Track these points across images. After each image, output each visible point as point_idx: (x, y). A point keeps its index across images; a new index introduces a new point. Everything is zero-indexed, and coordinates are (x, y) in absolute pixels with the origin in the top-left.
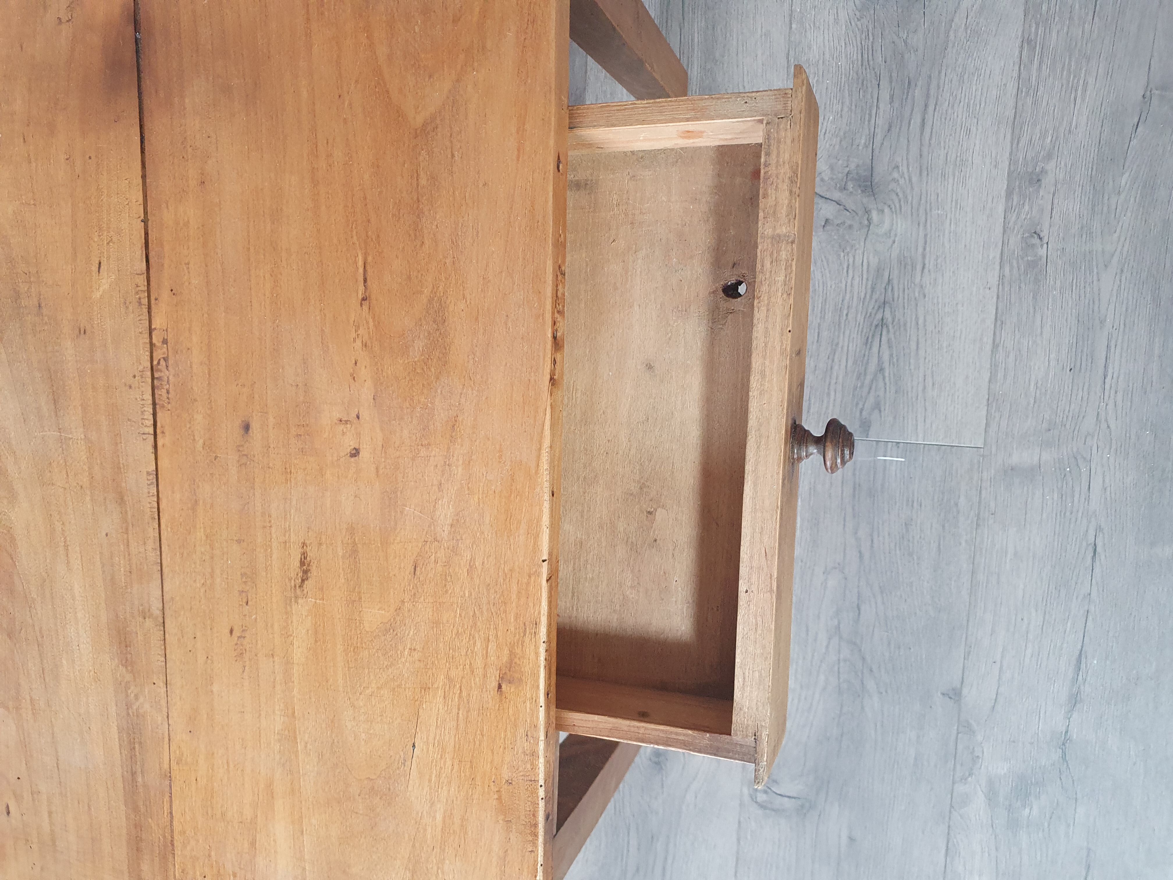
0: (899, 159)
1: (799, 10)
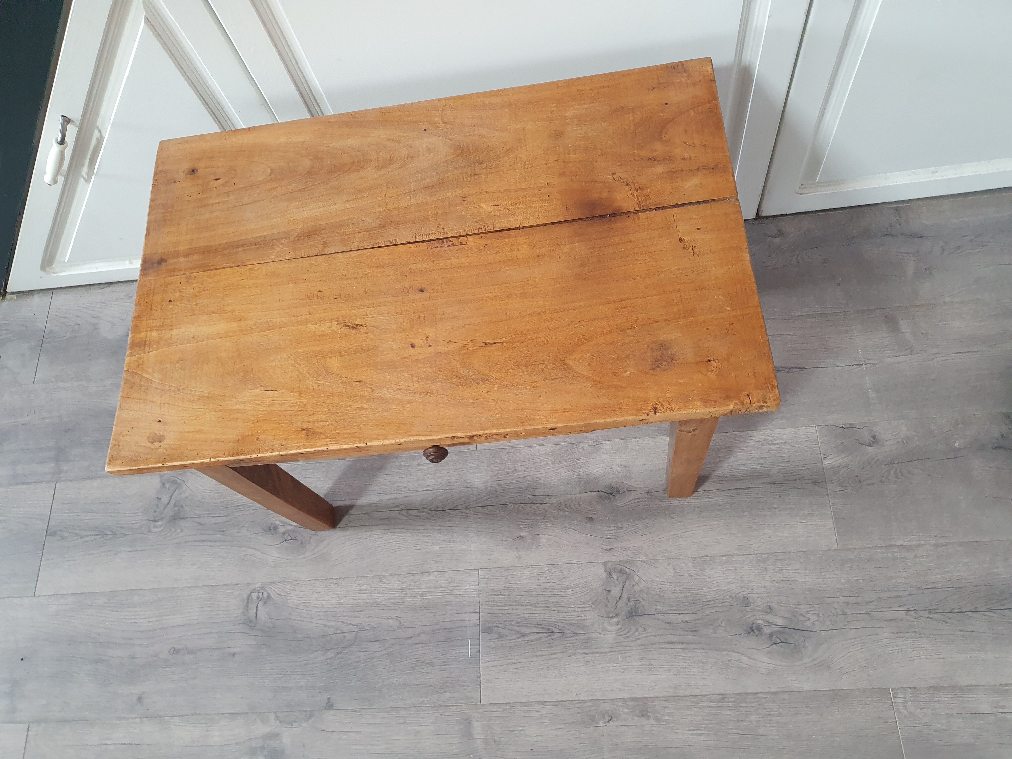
0: (650, 630)
1: (734, 559)
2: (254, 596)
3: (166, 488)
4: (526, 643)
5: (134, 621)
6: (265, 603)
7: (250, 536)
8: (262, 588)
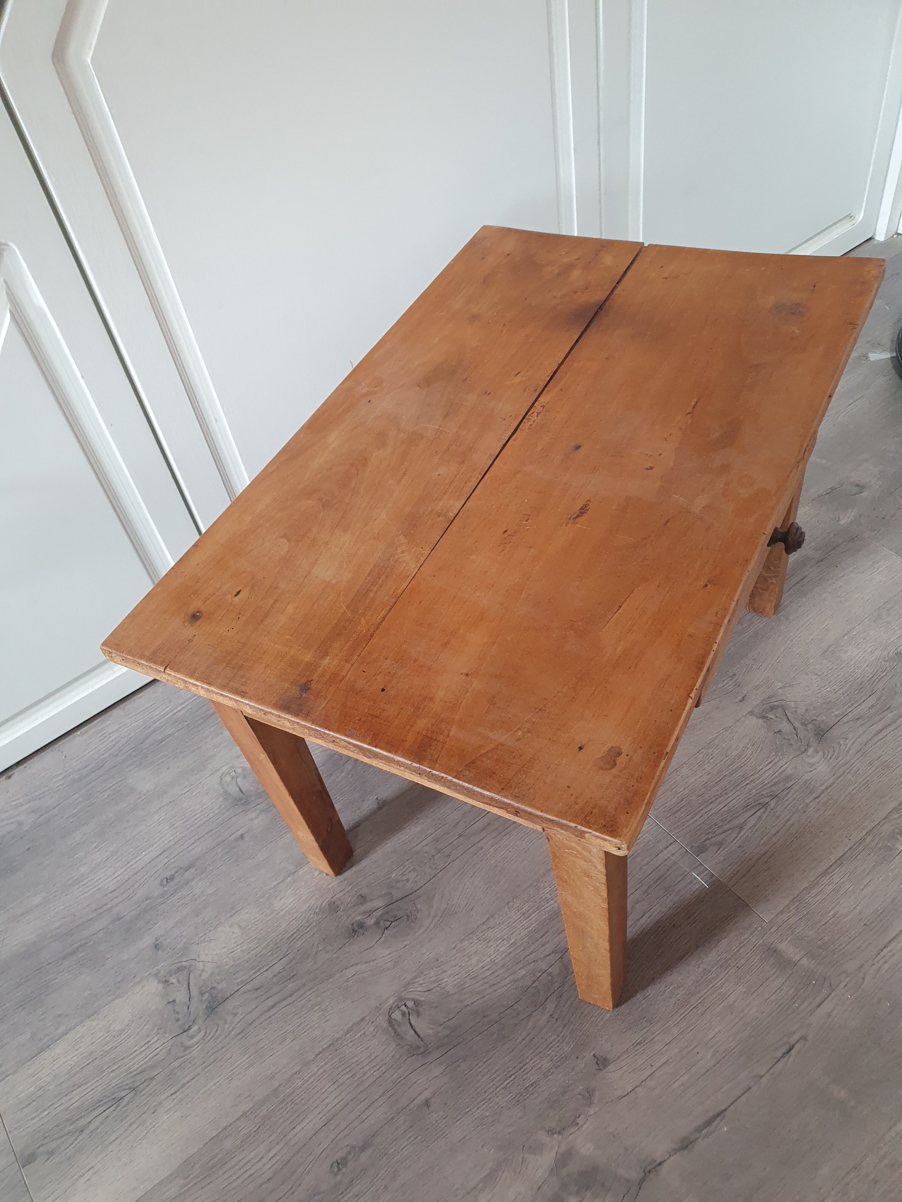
2: (397, 1015)
3: (172, 983)
4: (752, 831)
5: (246, 1175)
6: (418, 1014)
7: (335, 955)
8: (401, 999)
